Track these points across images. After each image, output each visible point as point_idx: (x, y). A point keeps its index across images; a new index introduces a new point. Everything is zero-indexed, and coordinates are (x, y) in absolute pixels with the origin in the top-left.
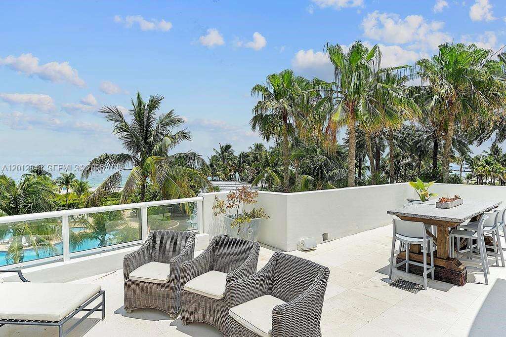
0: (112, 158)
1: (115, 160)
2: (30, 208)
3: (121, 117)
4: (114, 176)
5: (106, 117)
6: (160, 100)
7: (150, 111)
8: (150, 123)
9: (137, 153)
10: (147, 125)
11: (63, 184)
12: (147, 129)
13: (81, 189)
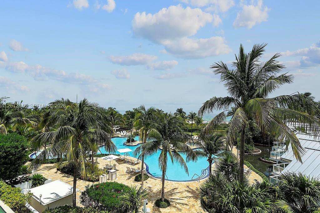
0: (220, 100)
1: (222, 101)
2: (171, 132)
3: (226, 69)
4: (220, 115)
5: (215, 71)
6: (262, 48)
7: (252, 59)
8: (252, 70)
9: (239, 97)
10: (248, 73)
11: (190, 118)
12: (248, 75)
13: (199, 121)
